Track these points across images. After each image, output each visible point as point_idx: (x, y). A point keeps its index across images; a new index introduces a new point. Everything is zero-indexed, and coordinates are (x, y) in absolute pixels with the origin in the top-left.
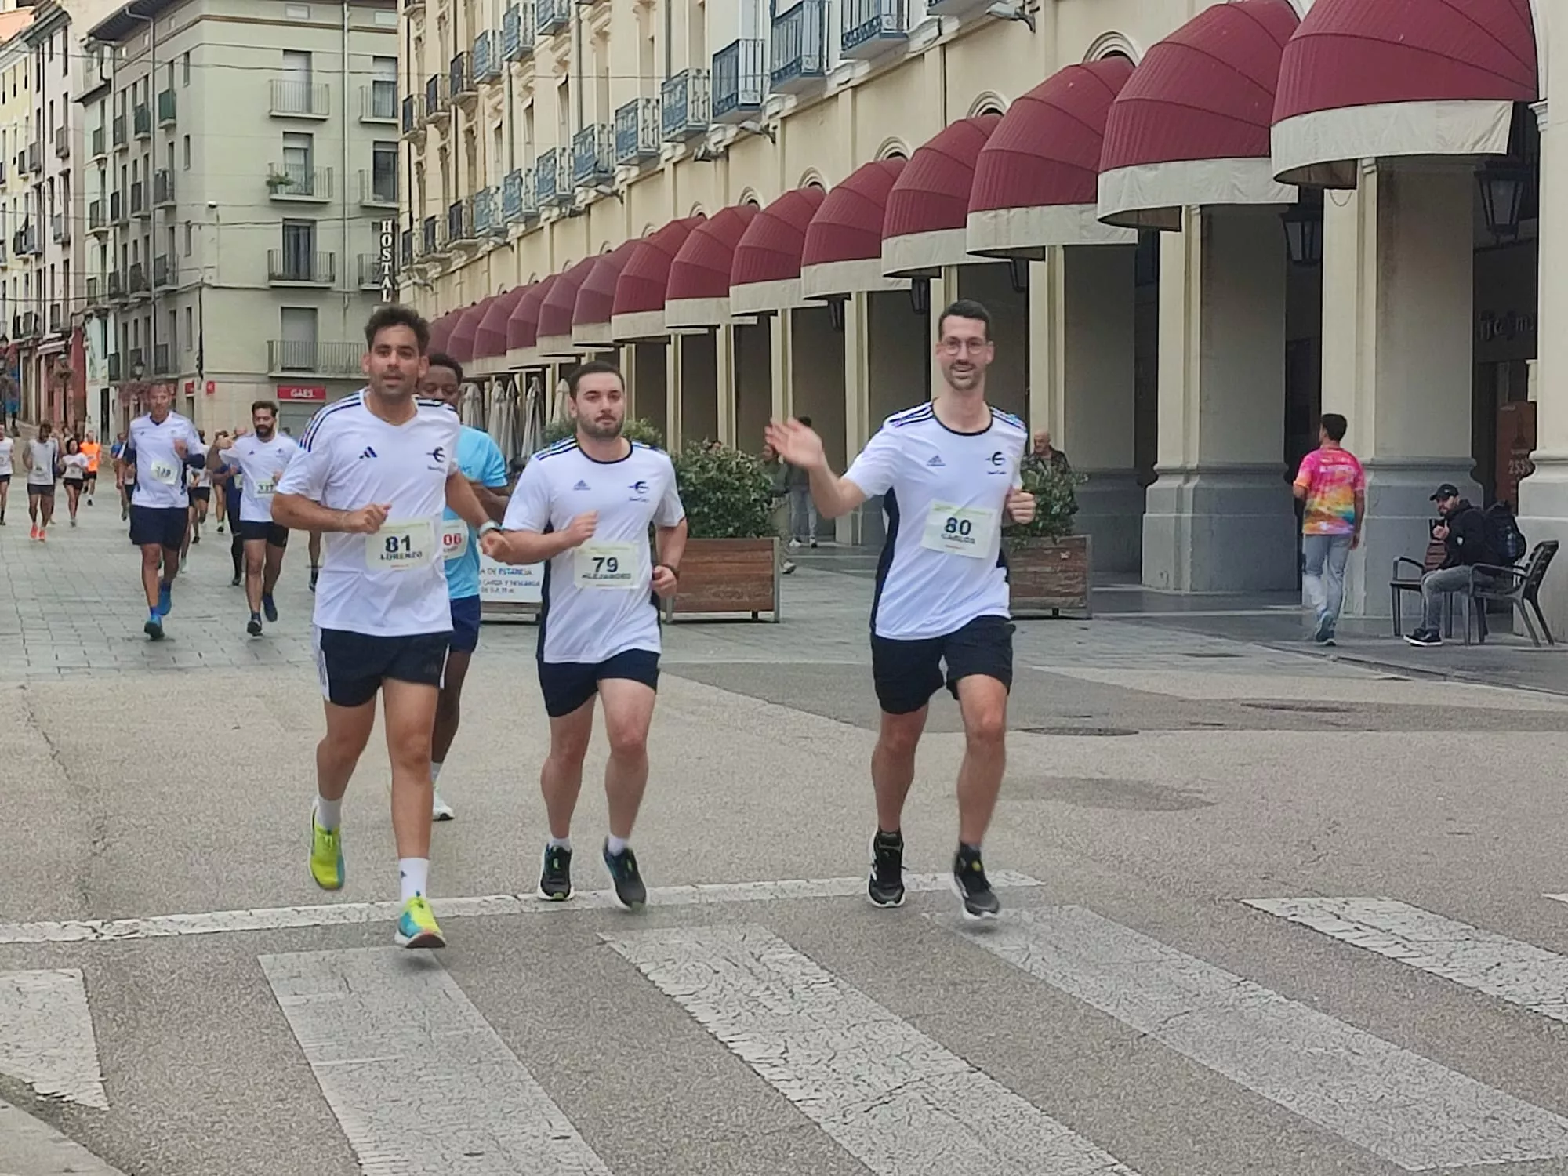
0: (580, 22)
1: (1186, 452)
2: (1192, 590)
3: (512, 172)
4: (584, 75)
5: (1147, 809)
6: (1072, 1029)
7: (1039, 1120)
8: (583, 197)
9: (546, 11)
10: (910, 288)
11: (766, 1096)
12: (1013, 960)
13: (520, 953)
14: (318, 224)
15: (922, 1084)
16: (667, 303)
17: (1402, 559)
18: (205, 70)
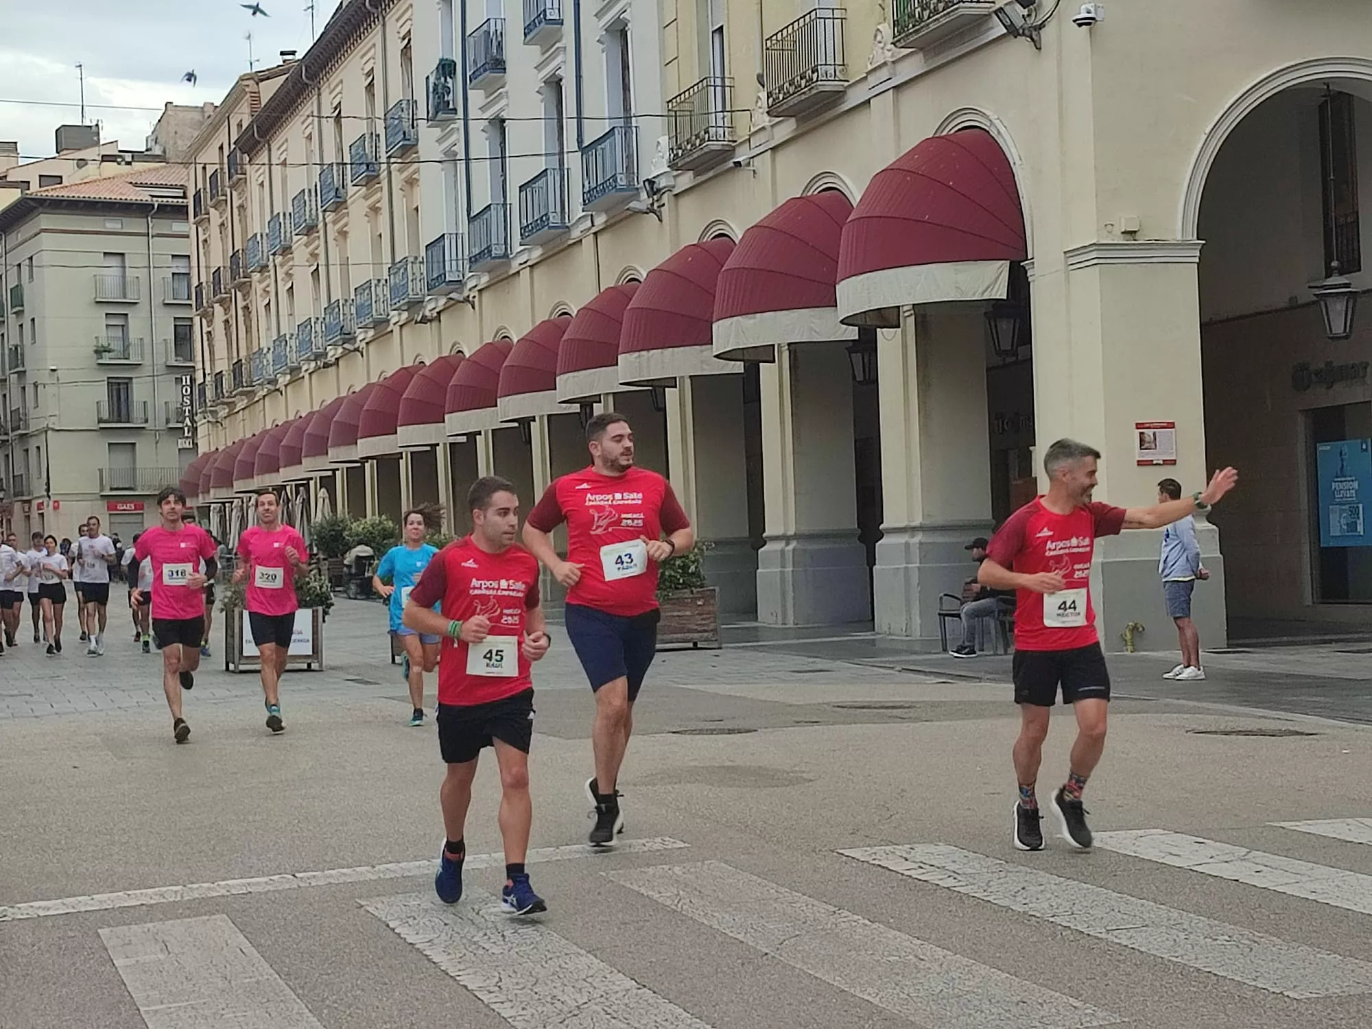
0: (326, 225)
1: (786, 525)
2: (795, 624)
3: (279, 337)
4: (330, 263)
5: (765, 787)
6: (713, 953)
7: (689, 1021)
8: (333, 353)
9: (300, 217)
10: (579, 411)
11: (486, 1015)
12: (669, 902)
13: (298, 918)
14: (134, 380)
15: (603, 1000)
16: (399, 429)
17: (945, 595)
18: (45, 270)
